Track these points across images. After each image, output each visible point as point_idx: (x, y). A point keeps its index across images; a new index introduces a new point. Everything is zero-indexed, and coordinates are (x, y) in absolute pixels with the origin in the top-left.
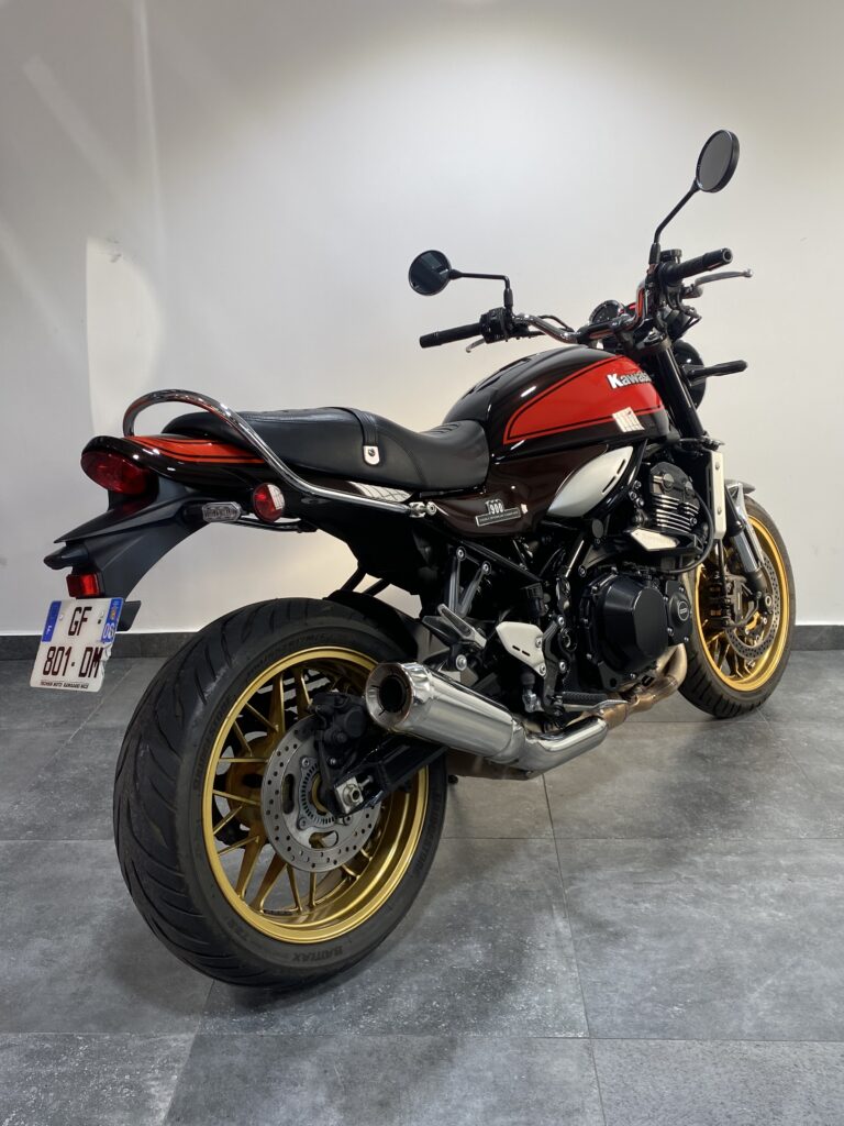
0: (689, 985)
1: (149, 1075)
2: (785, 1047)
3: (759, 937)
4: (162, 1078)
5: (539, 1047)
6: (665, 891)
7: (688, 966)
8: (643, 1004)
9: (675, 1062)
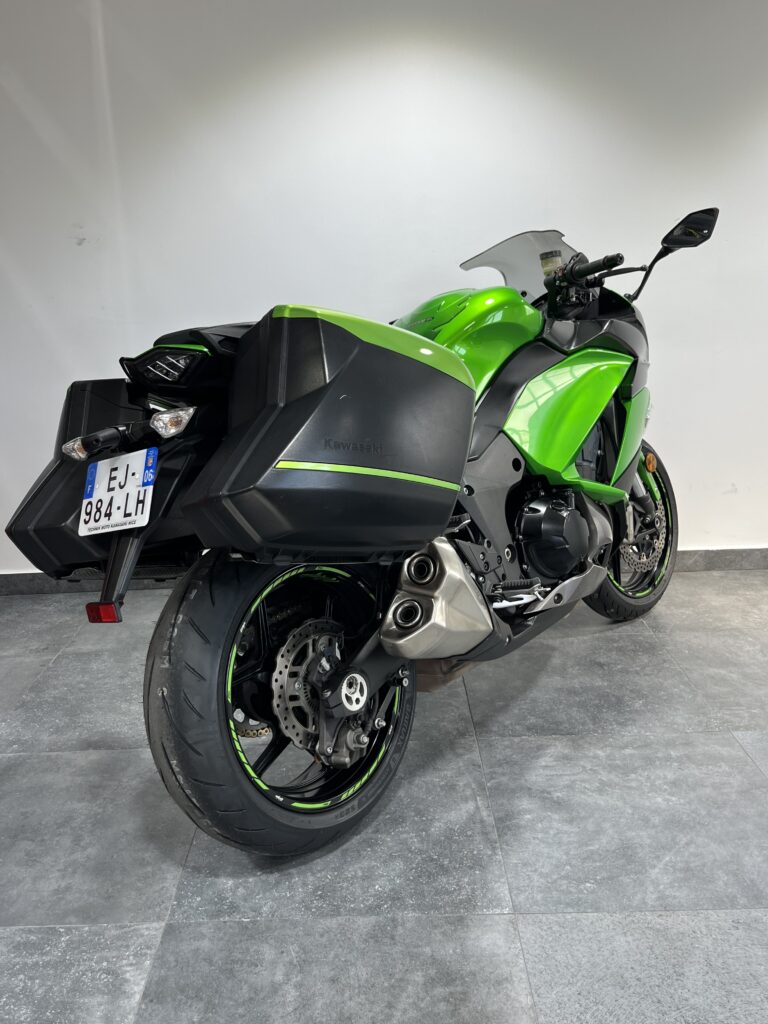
0: (598, 864)
1: (125, 962)
2: (683, 916)
3: (656, 820)
4: (136, 964)
5: (470, 923)
6: (573, 782)
7: (597, 846)
8: (559, 882)
9: (590, 932)
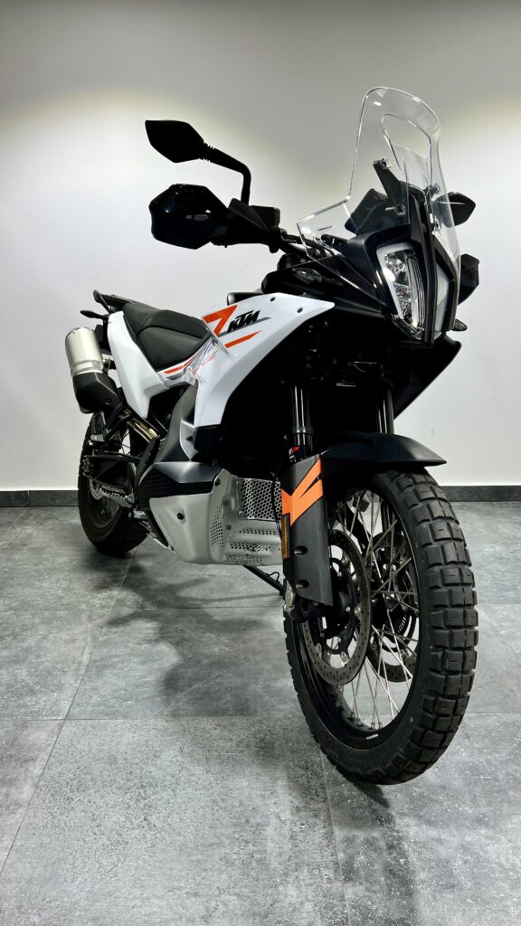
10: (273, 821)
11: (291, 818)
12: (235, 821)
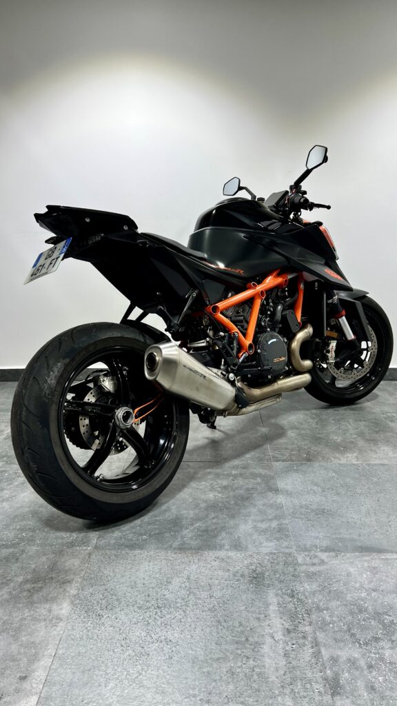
10: (269, 640)
11: (284, 638)
12: (237, 639)
